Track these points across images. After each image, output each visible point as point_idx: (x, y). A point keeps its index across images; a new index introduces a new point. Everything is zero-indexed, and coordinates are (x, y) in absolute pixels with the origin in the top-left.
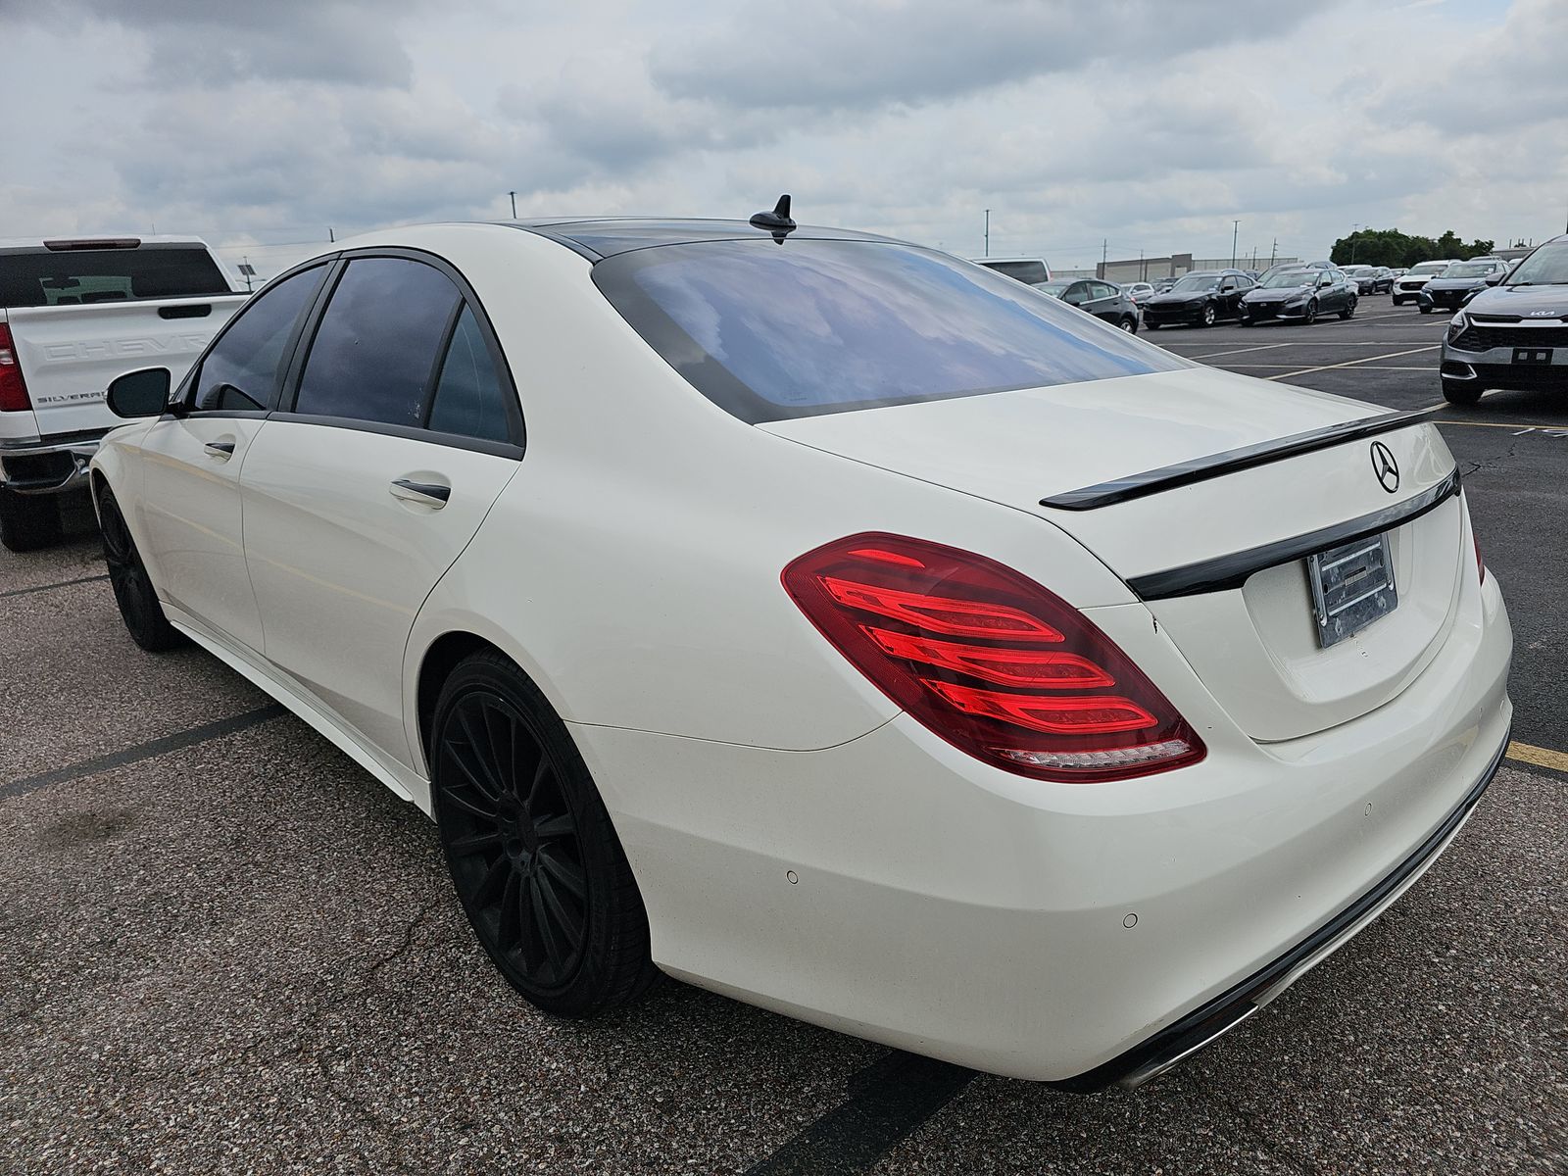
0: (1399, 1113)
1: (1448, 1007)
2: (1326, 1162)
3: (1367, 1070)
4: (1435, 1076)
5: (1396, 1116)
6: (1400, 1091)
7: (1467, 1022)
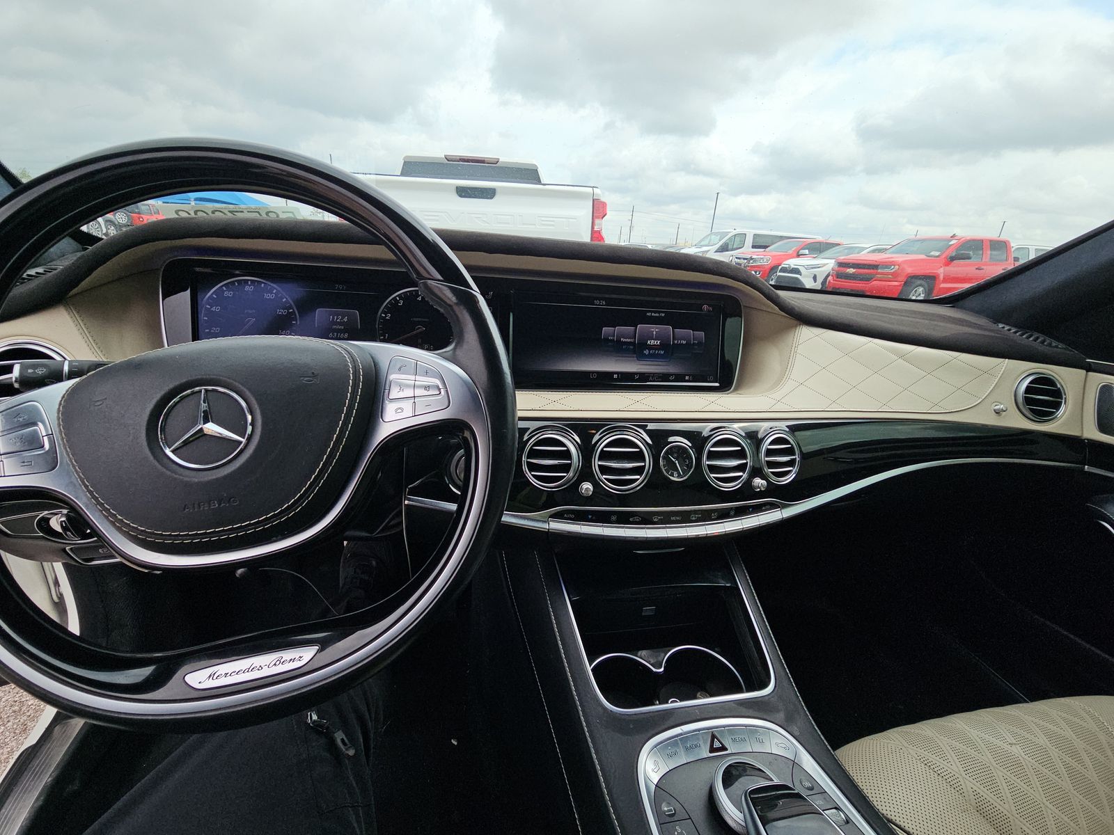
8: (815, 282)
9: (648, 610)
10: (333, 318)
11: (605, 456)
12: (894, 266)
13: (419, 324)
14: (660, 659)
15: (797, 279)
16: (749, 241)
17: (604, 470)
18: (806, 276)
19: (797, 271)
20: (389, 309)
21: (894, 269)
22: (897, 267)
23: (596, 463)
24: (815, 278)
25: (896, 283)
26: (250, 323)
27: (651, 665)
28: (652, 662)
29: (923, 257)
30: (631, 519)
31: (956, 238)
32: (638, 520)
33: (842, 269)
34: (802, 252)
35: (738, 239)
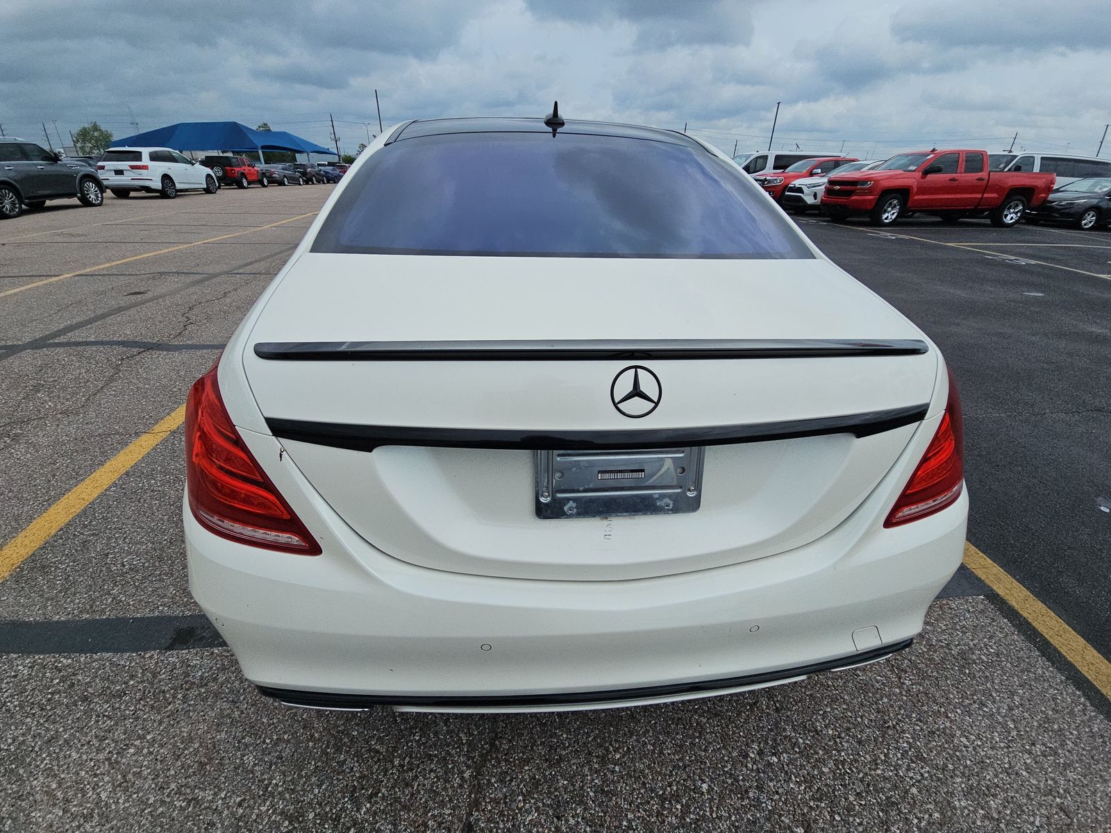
0: (572, 822)
1: (710, 790)
2: (490, 808)
3: (596, 781)
4: (629, 821)
5: (567, 821)
6: (595, 810)
7: (708, 809)
8: (815, 199)
12: (871, 181)
15: (800, 196)
16: (771, 162)
18: (808, 195)
19: (800, 190)
21: (869, 184)
22: (872, 182)
24: (815, 196)
25: (871, 197)
29: (902, 172)
31: (936, 152)
33: (832, 186)
34: (815, 171)
35: (760, 161)
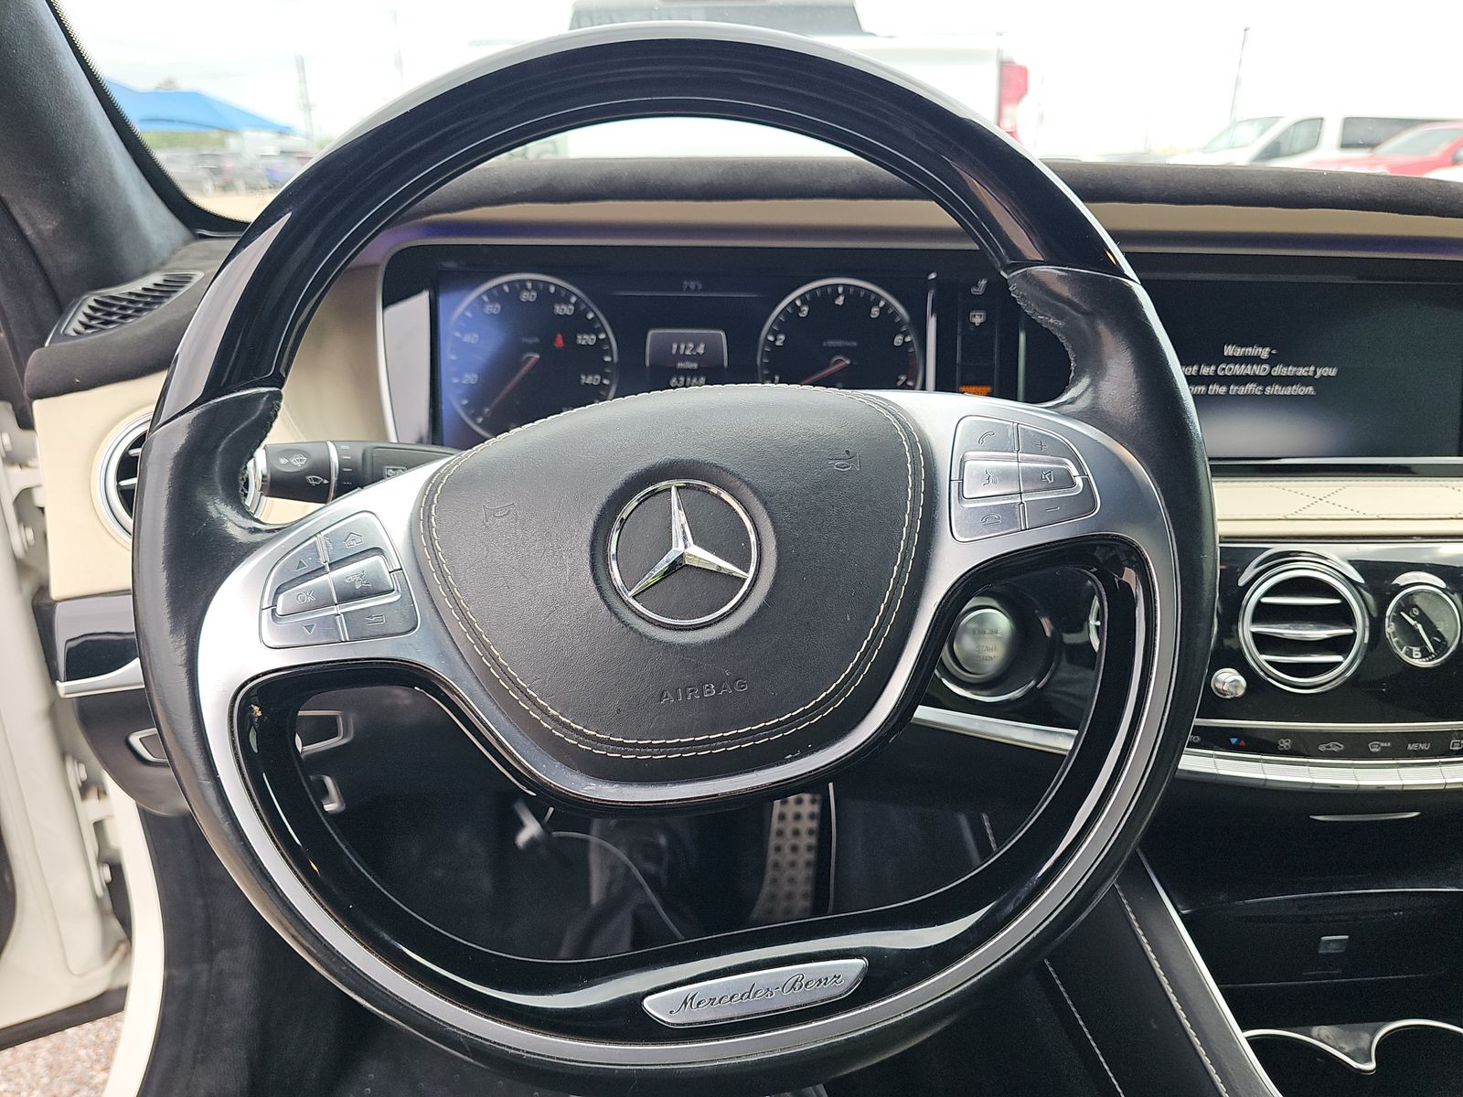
9: (1333, 941)
10: (679, 348)
11: (1263, 613)
13: (838, 351)
14: (1364, 1044)
16: (1332, 134)
17: (1263, 642)
20: (780, 327)
23: (1247, 629)
26: (530, 363)
27: (1347, 1054)
28: (1347, 1049)
30: (1322, 748)
32: (1335, 749)
35: (1303, 131)
